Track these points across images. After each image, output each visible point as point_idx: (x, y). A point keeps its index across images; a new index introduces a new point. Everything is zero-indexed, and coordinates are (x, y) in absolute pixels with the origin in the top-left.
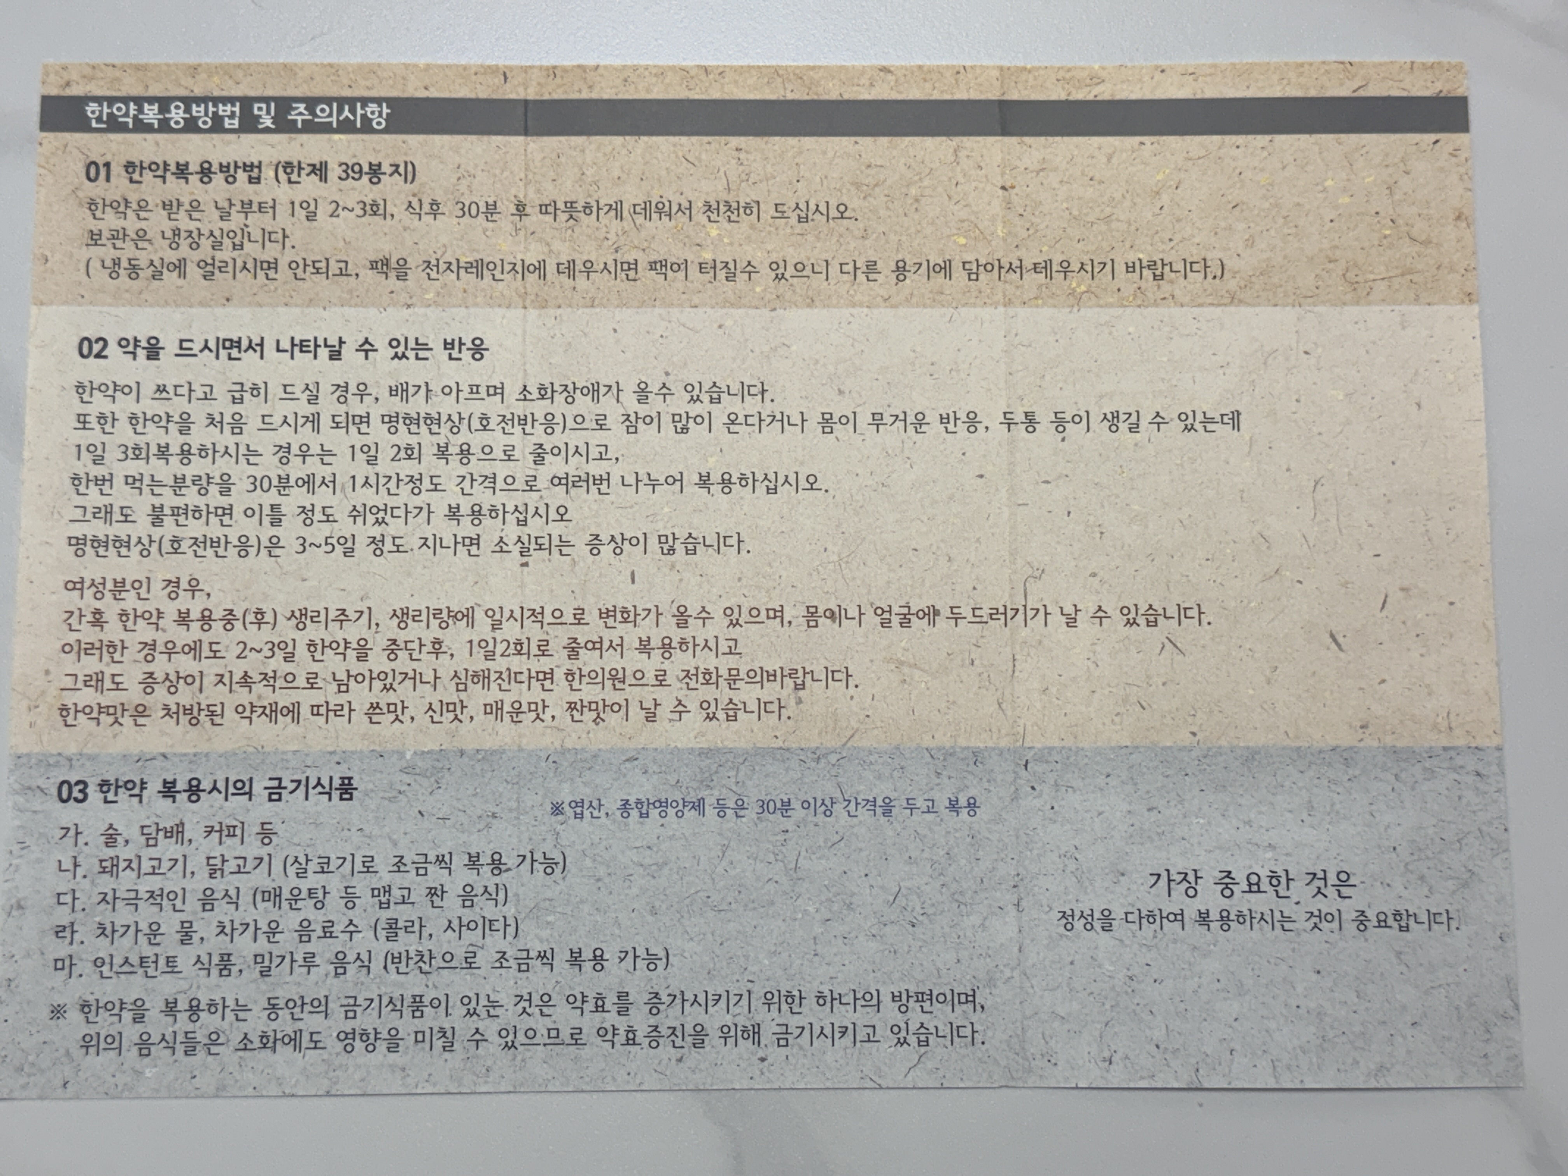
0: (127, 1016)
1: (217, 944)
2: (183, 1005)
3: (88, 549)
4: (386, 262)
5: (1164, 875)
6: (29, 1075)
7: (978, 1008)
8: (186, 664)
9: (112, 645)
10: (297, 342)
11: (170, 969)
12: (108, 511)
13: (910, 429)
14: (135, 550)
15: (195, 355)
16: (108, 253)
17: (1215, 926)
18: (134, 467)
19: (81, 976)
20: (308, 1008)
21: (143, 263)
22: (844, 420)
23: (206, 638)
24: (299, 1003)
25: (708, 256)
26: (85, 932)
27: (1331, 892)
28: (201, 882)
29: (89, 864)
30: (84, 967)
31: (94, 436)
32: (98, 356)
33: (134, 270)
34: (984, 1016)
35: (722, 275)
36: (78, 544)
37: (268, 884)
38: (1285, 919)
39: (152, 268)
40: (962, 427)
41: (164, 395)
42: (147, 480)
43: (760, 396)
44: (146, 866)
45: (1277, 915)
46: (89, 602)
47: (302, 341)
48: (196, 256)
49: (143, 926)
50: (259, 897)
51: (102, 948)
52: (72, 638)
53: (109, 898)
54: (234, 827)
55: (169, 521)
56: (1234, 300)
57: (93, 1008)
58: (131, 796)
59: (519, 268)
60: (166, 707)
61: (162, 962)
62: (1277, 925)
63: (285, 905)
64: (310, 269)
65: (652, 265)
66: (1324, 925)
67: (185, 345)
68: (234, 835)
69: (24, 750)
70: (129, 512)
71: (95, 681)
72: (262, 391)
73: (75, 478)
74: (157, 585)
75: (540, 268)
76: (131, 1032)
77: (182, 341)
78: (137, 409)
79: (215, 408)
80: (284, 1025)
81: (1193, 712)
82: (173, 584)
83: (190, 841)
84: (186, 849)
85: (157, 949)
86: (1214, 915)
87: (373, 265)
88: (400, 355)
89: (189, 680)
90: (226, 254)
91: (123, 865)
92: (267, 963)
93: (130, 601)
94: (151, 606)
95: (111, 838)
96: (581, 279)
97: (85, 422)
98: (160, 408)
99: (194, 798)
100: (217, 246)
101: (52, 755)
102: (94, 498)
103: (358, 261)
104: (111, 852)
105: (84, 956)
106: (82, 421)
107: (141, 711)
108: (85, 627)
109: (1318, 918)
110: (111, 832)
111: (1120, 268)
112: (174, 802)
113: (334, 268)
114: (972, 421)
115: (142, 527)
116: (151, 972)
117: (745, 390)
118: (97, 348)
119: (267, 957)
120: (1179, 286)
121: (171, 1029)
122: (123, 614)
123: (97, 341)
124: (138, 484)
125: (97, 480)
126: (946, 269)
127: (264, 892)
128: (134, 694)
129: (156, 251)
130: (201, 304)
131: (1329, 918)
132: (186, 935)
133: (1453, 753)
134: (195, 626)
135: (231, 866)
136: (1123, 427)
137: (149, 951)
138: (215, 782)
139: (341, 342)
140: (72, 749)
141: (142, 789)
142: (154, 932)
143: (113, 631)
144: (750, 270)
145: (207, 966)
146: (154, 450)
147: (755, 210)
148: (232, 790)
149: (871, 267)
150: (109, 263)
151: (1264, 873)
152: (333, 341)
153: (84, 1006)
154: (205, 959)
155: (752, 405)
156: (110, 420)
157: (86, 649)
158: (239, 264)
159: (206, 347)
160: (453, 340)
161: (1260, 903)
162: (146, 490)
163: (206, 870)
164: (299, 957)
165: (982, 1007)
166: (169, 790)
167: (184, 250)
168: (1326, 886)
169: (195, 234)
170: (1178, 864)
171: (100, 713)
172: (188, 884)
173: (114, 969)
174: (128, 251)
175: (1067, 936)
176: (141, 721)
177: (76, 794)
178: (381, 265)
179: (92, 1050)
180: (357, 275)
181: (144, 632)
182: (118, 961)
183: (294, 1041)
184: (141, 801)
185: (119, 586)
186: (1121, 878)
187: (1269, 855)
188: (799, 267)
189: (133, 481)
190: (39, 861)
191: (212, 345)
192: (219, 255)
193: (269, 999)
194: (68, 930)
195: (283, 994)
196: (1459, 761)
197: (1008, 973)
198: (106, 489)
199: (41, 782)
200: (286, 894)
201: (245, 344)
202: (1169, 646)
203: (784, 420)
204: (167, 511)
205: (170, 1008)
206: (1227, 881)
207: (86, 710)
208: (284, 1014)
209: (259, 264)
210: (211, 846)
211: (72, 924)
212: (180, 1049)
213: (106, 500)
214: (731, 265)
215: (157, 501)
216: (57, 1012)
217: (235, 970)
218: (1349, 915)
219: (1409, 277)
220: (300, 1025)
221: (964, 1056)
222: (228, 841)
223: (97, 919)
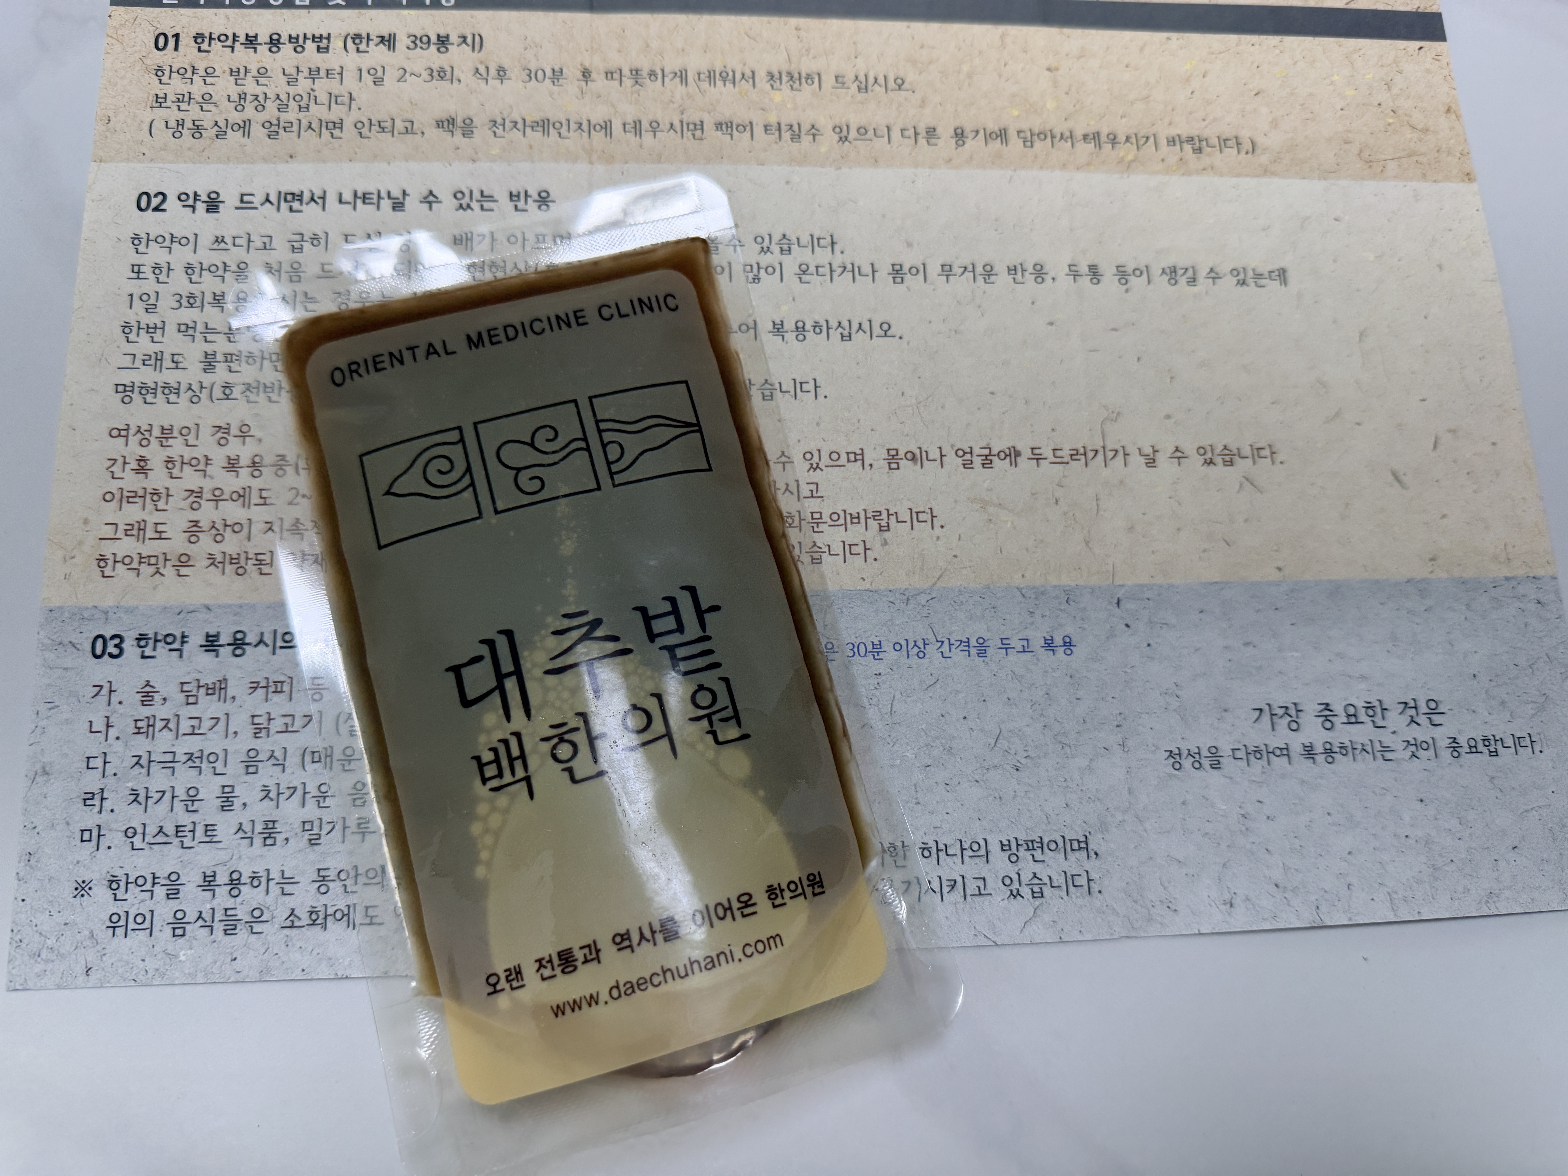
0: (160, 892)
1: (261, 811)
2: (222, 878)
3: (136, 396)
4: (451, 121)
5: (1266, 708)
6: (47, 961)
7: (1092, 854)
8: (233, 512)
9: (156, 493)
10: (360, 194)
11: (208, 839)
12: (158, 358)
13: (980, 279)
14: (185, 396)
15: (256, 208)
16: (173, 115)
17: (1320, 759)
18: (187, 315)
19: (109, 848)
20: (362, 880)
21: (207, 123)
22: (914, 270)
23: (256, 484)
24: (352, 874)
25: (773, 119)
26: (117, 799)
27: (1423, 720)
28: (245, 742)
29: (123, 724)
30: (115, 838)
31: (149, 285)
32: (156, 209)
33: (197, 130)
34: (1098, 863)
35: (787, 135)
36: (125, 391)
37: (317, 744)
38: (1386, 749)
39: (216, 128)
40: (1029, 278)
41: (222, 245)
42: (200, 327)
43: (830, 248)
44: (185, 726)
45: (1378, 747)
46: (134, 450)
47: (364, 194)
48: (262, 117)
49: (181, 792)
50: (308, 758)
51: (135, 816)
52: (113, 486)
53: (144, 761)
54: (282, 682)
55: (221, 368)
56: (1266, 172)
57: (123, 884)
58: (171, 650)
59: (585, 126)
60: (211, 557)
61: (200, 830)
62: (1378, 755)
63: (337, 765)
64: (375, 128)
65: (719, 126)
66: (1421, 753)
67: (246, 198)
68: (281, 692)
69: (56, 602)
70: (180, 359)
71: (137, 530)
72: (323, 241)
73: (126, 326)
74: (206, 432)
75: (606, 127)
76: (164, 910)
77: (242, 195)
78: (193, 259)
79: (273, 257)
80: (336, 899)
81: (1275, 548)
82: (223, 430)
83: (234, 698)
84: (229, 707)
85: (195, 817)
86: (1319, 749)
87: (439, 124)
88: (464, 206)
89: (235, 527)
90: (292, 115)
91: (159, 725)
92: (315, 831)
93: (177, 448)
94: (198, 453)
95: (147, 696)
96: (648, 138)
97: (139, 272)
98: (217, 258)
99: (238, 652)
100: (282, 108)
101: (87, 608)
102: (144, 345)
103: (424, 119)
104: (147, 711)
105: (114, 826)
106: (137, 271)
107: (184, 562)
108: (129, 475)
109: (1416, 747)
110: (148, 689)
111: (1163, 142)
112: (217, 656)
113: (400, 125)
114: (1039, 272)
115: (193, 374)
116: (187, 842)
117: (815, 242)
118: (155, 202)
119: (316, 823)
120: (1217, 159)
121: (209, 906)
122: (169, 461)
123: (156, 196)
124: (191, 332)
125: (148, 327)
126: (1002, 135)
127: (313, 753)
128: (177, 544)
129: (221, 112)
130: (265, 160)
131: (1425, 746)
132: (227, 801)
133: (1514, 583)
134: (244, 472)
135: (277, 725)
136: (1183, 281)
137: (186, 819)
138: (262, 634)
139: (404, 193)
140: (109, 602)
141: (183, 642)
142: (192, 799)
143: (158, 478)
144: (814, 132)
145: (249, 835)
146: (209, 298)
147: (816, 80)
148: (280, 643)
149: (931, 132)
150: (172, 124)
151: (1360, 704)
152: (396, 193)
153: (113, 882)
154: (247, 827)
155: (823, 256)
156: (165, 270)
157: (128, 497)
158: (305, 124)
159: (268, 200)
160: (519, 193)
161: (1361, 734)
162: (199, 337)
163: (251, 730)
164: (352, 822)
165: (1096, 854)
166: (211, 644)
167: (250, 112)
168: (1417, 714)
169: (261, 98)
170: (1280, 699)
171: (140, 563)
172: (232, 745)
173: (146, 840)
174: (193, 112)
175: (1175, 775)
176: (183, 571)
177: (111, 649)
178: (447, 124)
179: (120, 931)
180: (423, 133)
181: (191, 479)
182: (151, 830)
183: (346, 916)
184: (181, 656)
185: (166, 432)
186: (1224, 714)
187: (1363, 686)
188: (862, 131)
189: (186, 329)
190: (67, 721)
191: (273, 198)
192: (284, 117)
193: (319, 870)
194: (98, 797)
195: (334, 864)
196: (1521, 590)
197: (1119, 817)
198: (158, 336)
199: (75, 638)
200: (337, 754)
201: (306, 196)
202: (1247, 484)
203: (855, 271)
204: (220, 357)
205: (208, 882)
206: (1326, 712)
207: (125, 561)
208: (336, 887)
209: (324, 124)
210: (256, 703)
211: (102, 790)
212: (219, 927)
213: (157, 348)
214: (796, 128)
215: (209, 348)
216: (82, 888)
217: (280, 838)
218: (1443, 743)
219: (1415, 158)
220: (352, 899)
221: (1081, 907)
222: (276, 698)
223: (130, 785)
